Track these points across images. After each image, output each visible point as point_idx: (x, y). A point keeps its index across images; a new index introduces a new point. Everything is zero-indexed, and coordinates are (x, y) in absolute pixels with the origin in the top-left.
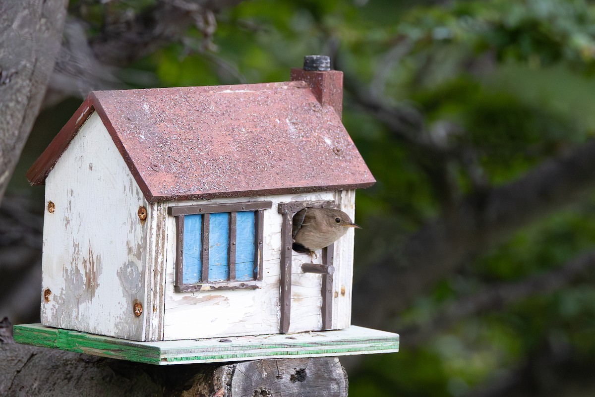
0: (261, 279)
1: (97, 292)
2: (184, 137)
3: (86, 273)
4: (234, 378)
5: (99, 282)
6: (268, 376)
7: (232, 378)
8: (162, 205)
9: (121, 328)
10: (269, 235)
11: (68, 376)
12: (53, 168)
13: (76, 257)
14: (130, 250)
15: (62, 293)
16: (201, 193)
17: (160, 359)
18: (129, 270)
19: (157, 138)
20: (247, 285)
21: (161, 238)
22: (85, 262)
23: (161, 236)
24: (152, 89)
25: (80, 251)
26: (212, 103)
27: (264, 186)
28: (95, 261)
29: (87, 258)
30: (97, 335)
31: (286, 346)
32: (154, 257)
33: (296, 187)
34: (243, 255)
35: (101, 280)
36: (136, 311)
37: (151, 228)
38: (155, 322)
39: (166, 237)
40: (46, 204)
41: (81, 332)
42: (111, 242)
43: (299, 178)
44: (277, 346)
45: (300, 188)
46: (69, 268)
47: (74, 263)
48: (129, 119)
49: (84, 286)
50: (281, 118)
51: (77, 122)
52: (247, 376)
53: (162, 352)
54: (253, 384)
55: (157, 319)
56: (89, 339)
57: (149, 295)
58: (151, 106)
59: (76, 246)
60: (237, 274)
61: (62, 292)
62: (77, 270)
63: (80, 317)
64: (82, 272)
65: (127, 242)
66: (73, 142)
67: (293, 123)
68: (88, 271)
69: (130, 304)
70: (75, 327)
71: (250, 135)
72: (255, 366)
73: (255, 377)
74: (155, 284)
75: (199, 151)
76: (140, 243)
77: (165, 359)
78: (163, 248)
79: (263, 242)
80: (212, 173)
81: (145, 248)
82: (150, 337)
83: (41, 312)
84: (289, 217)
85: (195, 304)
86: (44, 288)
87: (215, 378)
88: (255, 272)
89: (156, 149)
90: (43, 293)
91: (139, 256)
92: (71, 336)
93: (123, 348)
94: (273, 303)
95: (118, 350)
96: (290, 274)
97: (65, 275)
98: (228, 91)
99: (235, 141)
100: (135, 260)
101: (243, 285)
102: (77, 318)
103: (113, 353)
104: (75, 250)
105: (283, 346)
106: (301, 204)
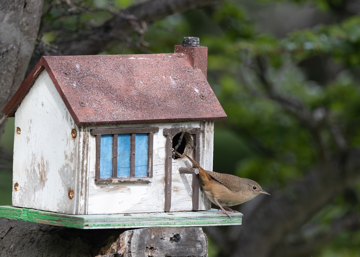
0: (152, 176)
1: (46, 184)
2: (102, 86)
3: (40, 172)
4: (132, 238)
5: (47, 177)
6: (155, 238)
7: (131, 238)
8: (86, 128)
9: (61, 207)
10: (157, 149)
11: (32, 240)
12: (20, 106)
13: (34, 162)
14: (66, 157)
15: (25, 186)
16: (112, 121)
17: (84, 225)
18: (66, 169)
19: (84, 86)
20: (142, 180)
21: (86, 149)
22: (39, 165)
23: (86, 148)
24: (82, 56)
25: (36, 158)
26: (122, 65)
27: (153, 117)
28: (45, 164)
29: (40, 163)
30: (46, 211)
31: (167, 219)
32: (81, 161)
33: (174, 118)
34: (140, 161)
35: (49, 176)
36: (70, 196)
37: (79, 143)
38: (82, 202)
39: (89, 148)
40: (16, 129)
41: (36, 209)
42: (55, 152)
43: (177, 113)
44: (161, 219)
45: (177, 119)
46: (29, 169)
47: (32, 166)
48: (66, 74)
49: (38, 180)
50: (166, 76)
51: (34, 76)
52: (141, 238)
53: (85, 221)
54: (145, 243)
55: (83, 201)
56: (41, 214)
57: (78, 185)
58: (81, 66)
59: (34, 155)
60: (136, 173)
61: (25, 184)
62: (34, 170)
63: (36, 200)
64: (37, 171)
65: (65, 152)
66: (32, 89)
67: (175, 79)
68: (41, 171)
69: (66, 191)
70: (33, 206)
71: (146, 86)
72: (146, 231)
73: (147, 238)
74: (82, 178)
75: (111, 95)
76: (73, 152)
77: (87, 225)
78: (87, 155)
79: (153, 153)
80: (119, 108)
81: (75, 155)
82: (79, 212)
83: (12, 198)
84: (170, 138)
85: (109, 191)
86: (14, 183)
87: (121, 238)
88: (148, 172)
89: (83, 93)
90: (13, 186)
91: (71, 160)
92: (30, 212)
93: (62, 219)
94: (160, 192)
95: (59, 220)
96: (171, 174)
97: (27, 174)
98: (132, 58)
99: (135, 89)
100: (69, 163)
101: (139, 180)
102: (34, 200)
103: (56, 222)
104: (33, 158)
105: (165, 219)
106: (178, 129)
